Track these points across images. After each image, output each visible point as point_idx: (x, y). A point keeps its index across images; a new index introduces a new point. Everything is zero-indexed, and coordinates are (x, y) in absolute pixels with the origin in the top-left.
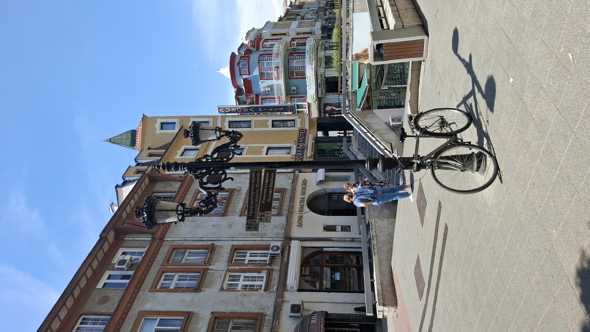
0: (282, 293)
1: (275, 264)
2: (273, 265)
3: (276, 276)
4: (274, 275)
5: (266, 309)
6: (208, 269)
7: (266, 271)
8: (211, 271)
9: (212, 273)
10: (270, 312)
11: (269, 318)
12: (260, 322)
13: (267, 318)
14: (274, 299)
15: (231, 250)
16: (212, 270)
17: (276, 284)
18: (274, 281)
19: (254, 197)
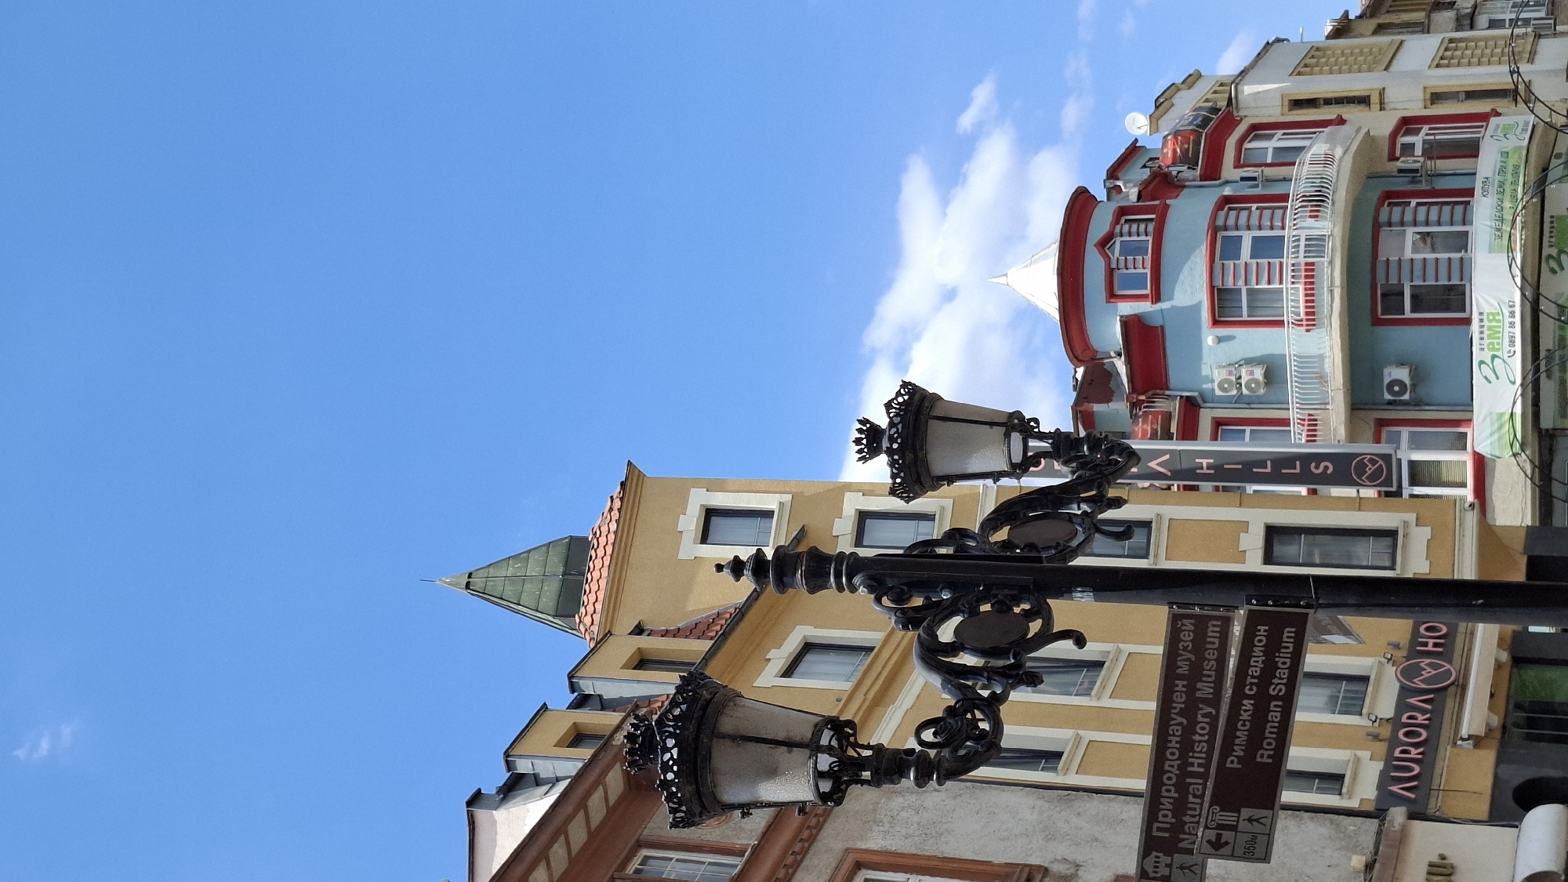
19: (1187, 746)
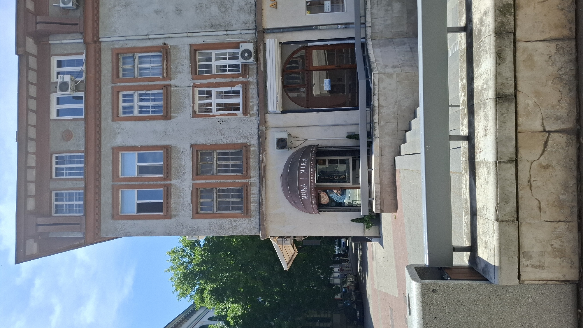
0: (265, 116)
1: (250, 73)
2: (248, 76)
3: (253, 91)
4: (251, 91)
5: (249, 138)
6: (170, 86)
7: (240, 84)
8: (175, 89)
9: (176, 90)
10: (254, 141)
11: (254, 149)
12: (246, 155)
13: (252, 149)
14: (256, 125)
15: (191, 53)
16: (175, 86)
17: (256, 103)
18: (253, 100)
